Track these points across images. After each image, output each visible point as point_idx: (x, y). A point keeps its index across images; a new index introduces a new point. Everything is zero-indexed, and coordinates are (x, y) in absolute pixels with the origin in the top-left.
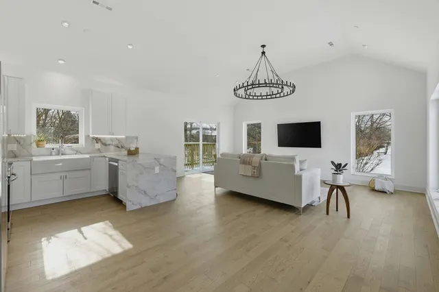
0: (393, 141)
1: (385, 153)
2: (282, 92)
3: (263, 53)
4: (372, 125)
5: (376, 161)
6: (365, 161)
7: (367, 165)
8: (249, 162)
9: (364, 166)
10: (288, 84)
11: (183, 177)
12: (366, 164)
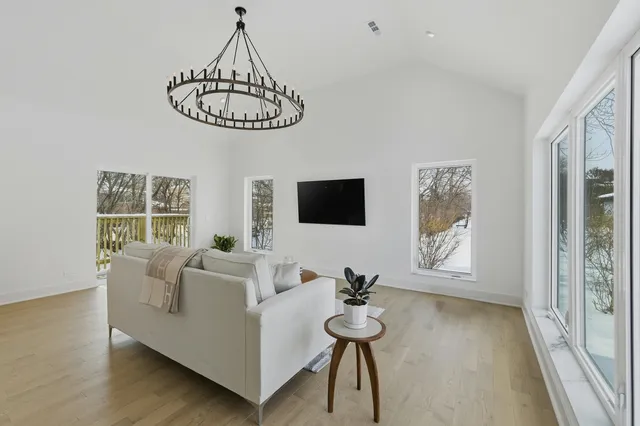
0: (474, 211)
1: (466, 226)
2: (276, 116)
3: (241, 25)
4: (451, 189)
5: (453, 243)
6: (437, 244)
7: (442, 248)
8: (161, 272)
9: (436, 250)
10: (289, 93)
11: (94, 289)
12: (439, 248)
